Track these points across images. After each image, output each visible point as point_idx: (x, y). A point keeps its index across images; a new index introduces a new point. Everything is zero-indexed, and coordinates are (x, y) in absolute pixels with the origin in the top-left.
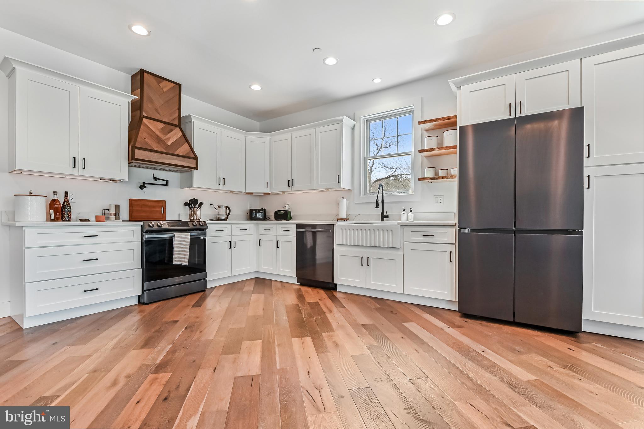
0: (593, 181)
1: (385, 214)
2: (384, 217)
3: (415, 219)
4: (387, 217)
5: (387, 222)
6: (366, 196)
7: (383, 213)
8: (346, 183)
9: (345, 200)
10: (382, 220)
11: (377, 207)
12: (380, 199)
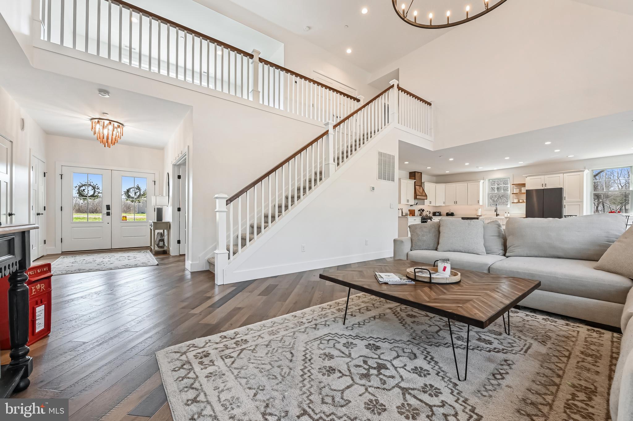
0: (566, 206)
1: (498, 214)
2: (497, 215)
3: (510, 215)
4: (499, 215)
5: (498, 217)
6: (488, 207)
7: (497, 214)
8: (481, 203)
9: (480, 209)
10: (497, 216)
11: (495, 212)
12: (496, 209)
